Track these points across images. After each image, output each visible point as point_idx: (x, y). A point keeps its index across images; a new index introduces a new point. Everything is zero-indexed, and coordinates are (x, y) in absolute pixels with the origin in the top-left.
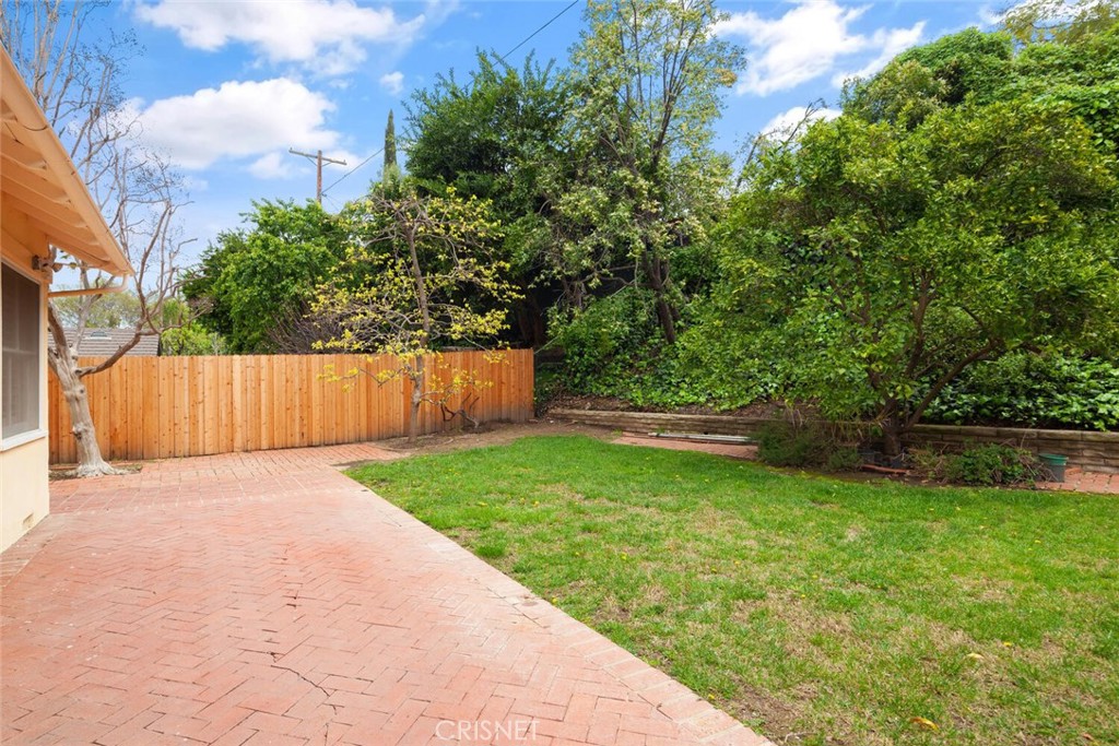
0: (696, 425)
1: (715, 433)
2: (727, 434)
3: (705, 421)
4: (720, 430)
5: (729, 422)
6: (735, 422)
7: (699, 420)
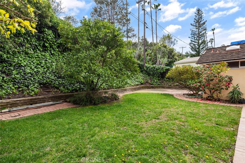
0: (25, 102)
1: (36, 103)
2: (41, 103)
3: (31, 100)
4: (38, 102)
5: (42, 98)
6: (45, 98)
7: (28, 100)
